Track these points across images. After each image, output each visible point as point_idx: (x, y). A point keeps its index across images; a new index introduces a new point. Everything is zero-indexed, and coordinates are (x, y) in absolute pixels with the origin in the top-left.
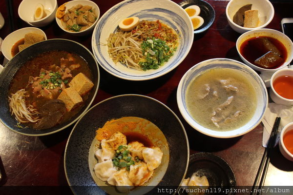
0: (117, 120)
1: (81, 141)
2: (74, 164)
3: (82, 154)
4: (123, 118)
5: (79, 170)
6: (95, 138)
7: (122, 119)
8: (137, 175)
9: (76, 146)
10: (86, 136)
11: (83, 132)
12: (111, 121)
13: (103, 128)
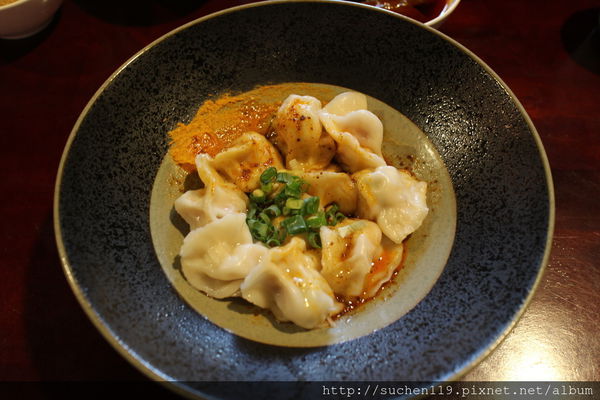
0: (242, 96)
1: (116, 162)
2: (95, 238)
3: (125, 208)
4: (262, 88)
5: (118, 260)
6: (168, 159)
7: (255, 91)
8: (350, 260)
9: (100, 177)
10: (134, 146)
11: (122, 132)
12: (221, 101)
13: (194, 124)
